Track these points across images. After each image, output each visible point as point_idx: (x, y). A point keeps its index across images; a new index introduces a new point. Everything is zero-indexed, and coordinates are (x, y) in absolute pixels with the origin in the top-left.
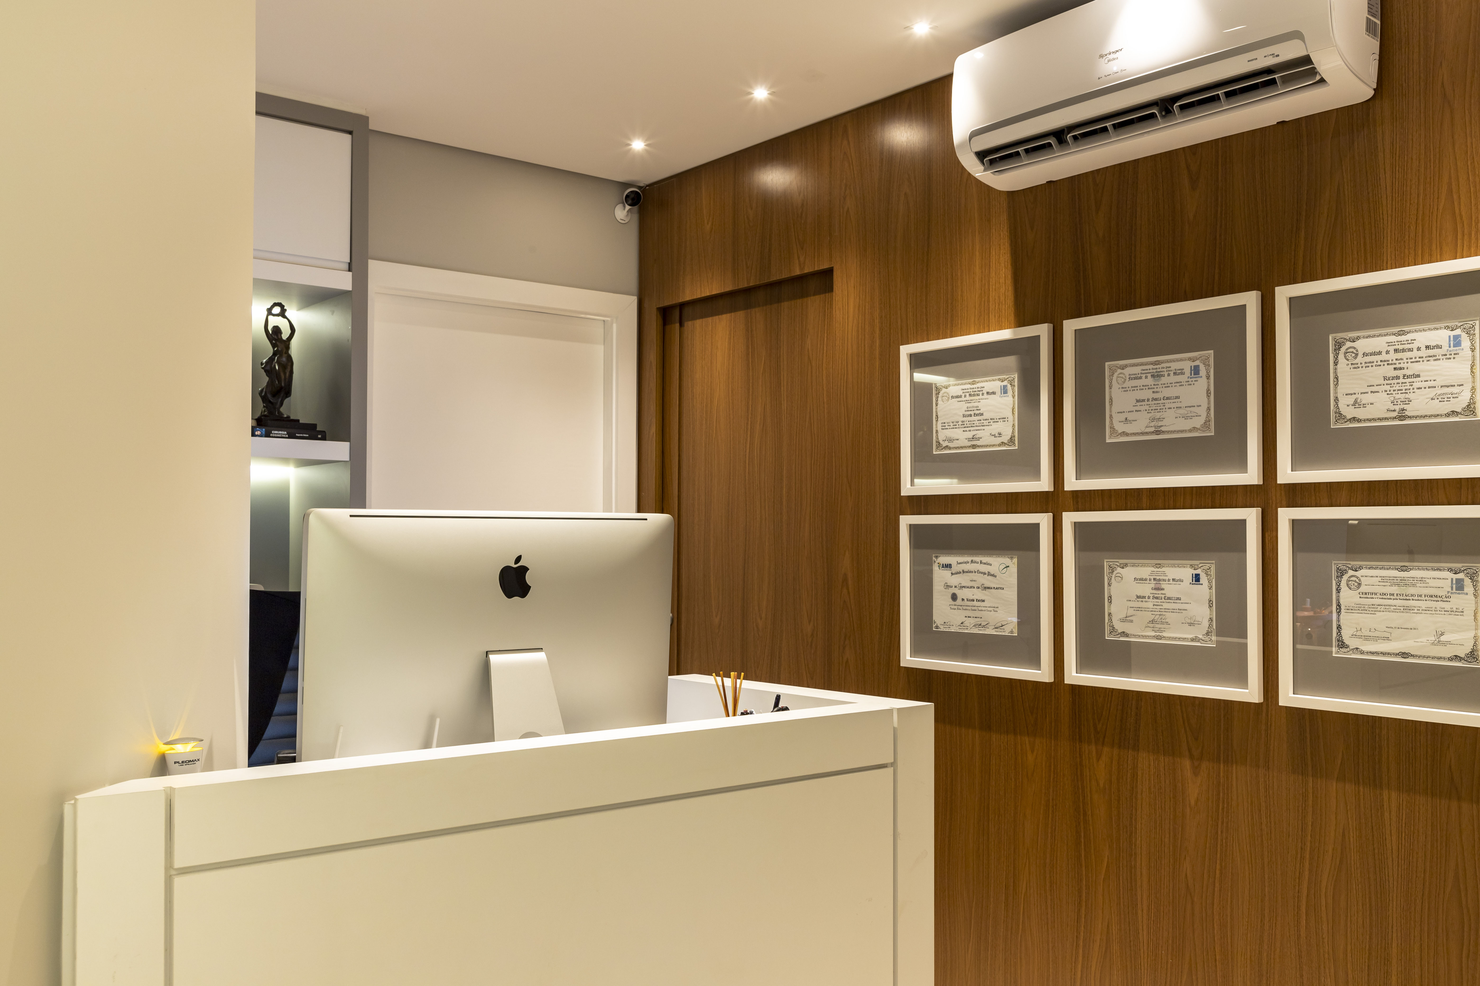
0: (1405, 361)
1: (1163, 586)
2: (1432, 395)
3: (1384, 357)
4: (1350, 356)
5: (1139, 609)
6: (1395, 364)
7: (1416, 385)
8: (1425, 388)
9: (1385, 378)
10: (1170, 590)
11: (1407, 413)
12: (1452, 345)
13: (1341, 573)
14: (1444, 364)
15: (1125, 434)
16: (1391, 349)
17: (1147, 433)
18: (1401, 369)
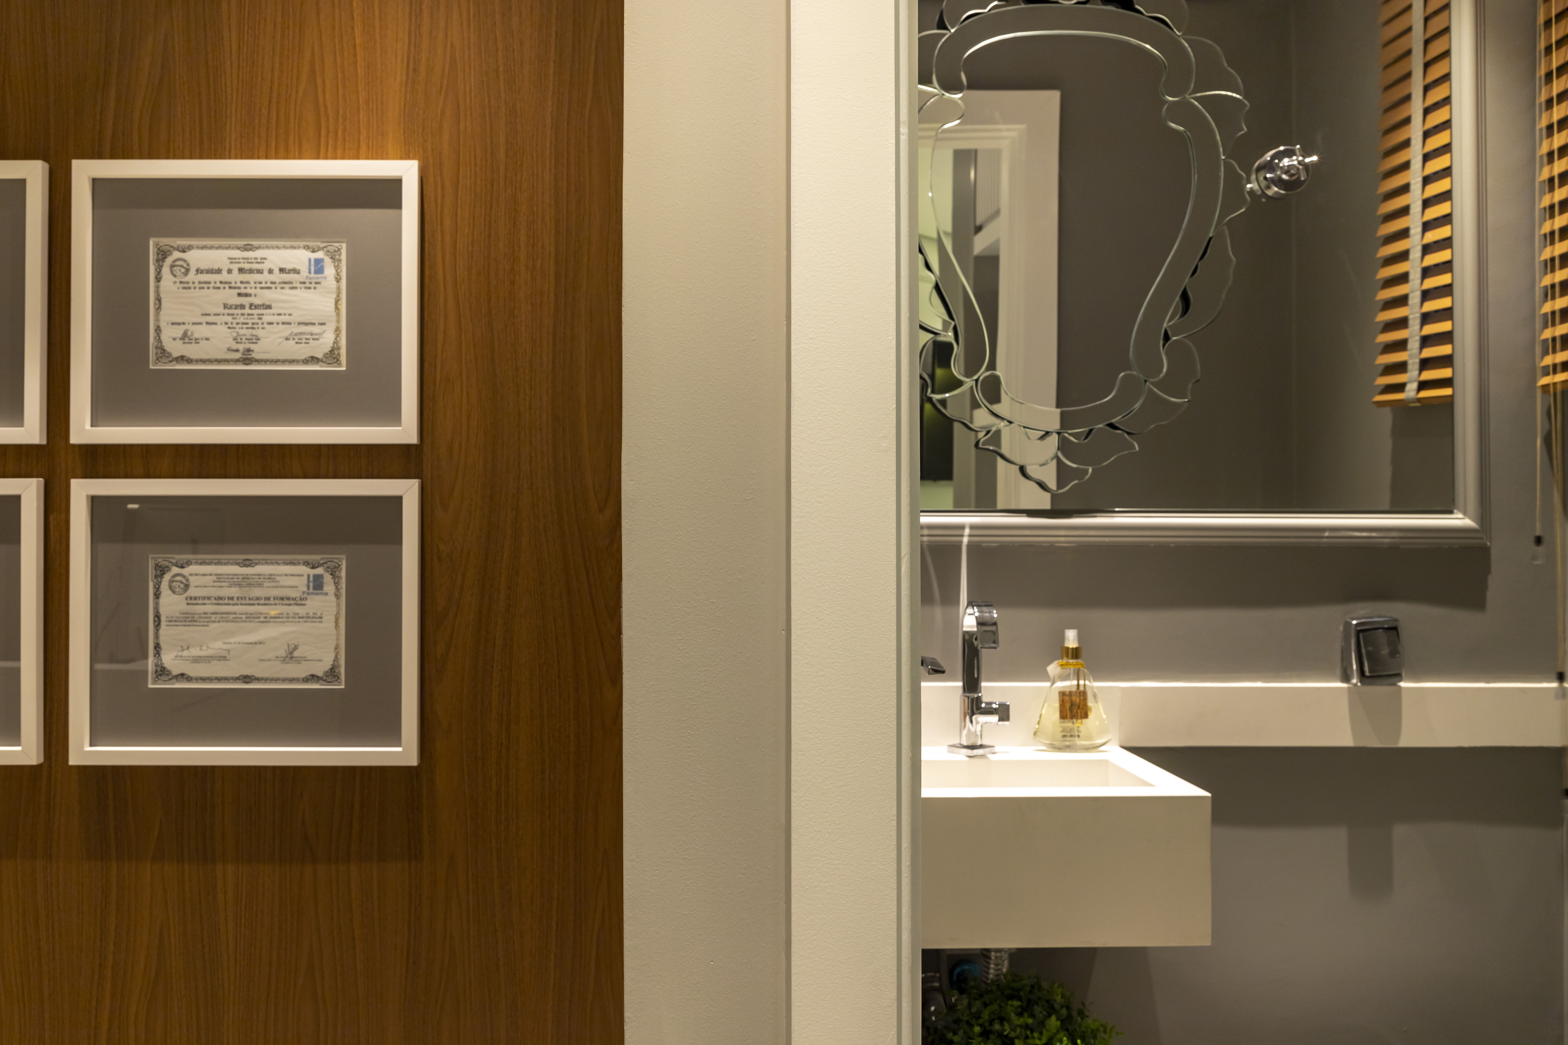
0: (253, 285)
2: (287, 334)
3: (224, 276)
4: (178, 271)
6: (239, 288)
7: (266, 319)
8: (278, 324)
9: (225, 306)
11: (254, 355)
12: (312, 270)
13: (161, 571)
14: (301, 294)
16: (235, 267)
18: (247, 295)
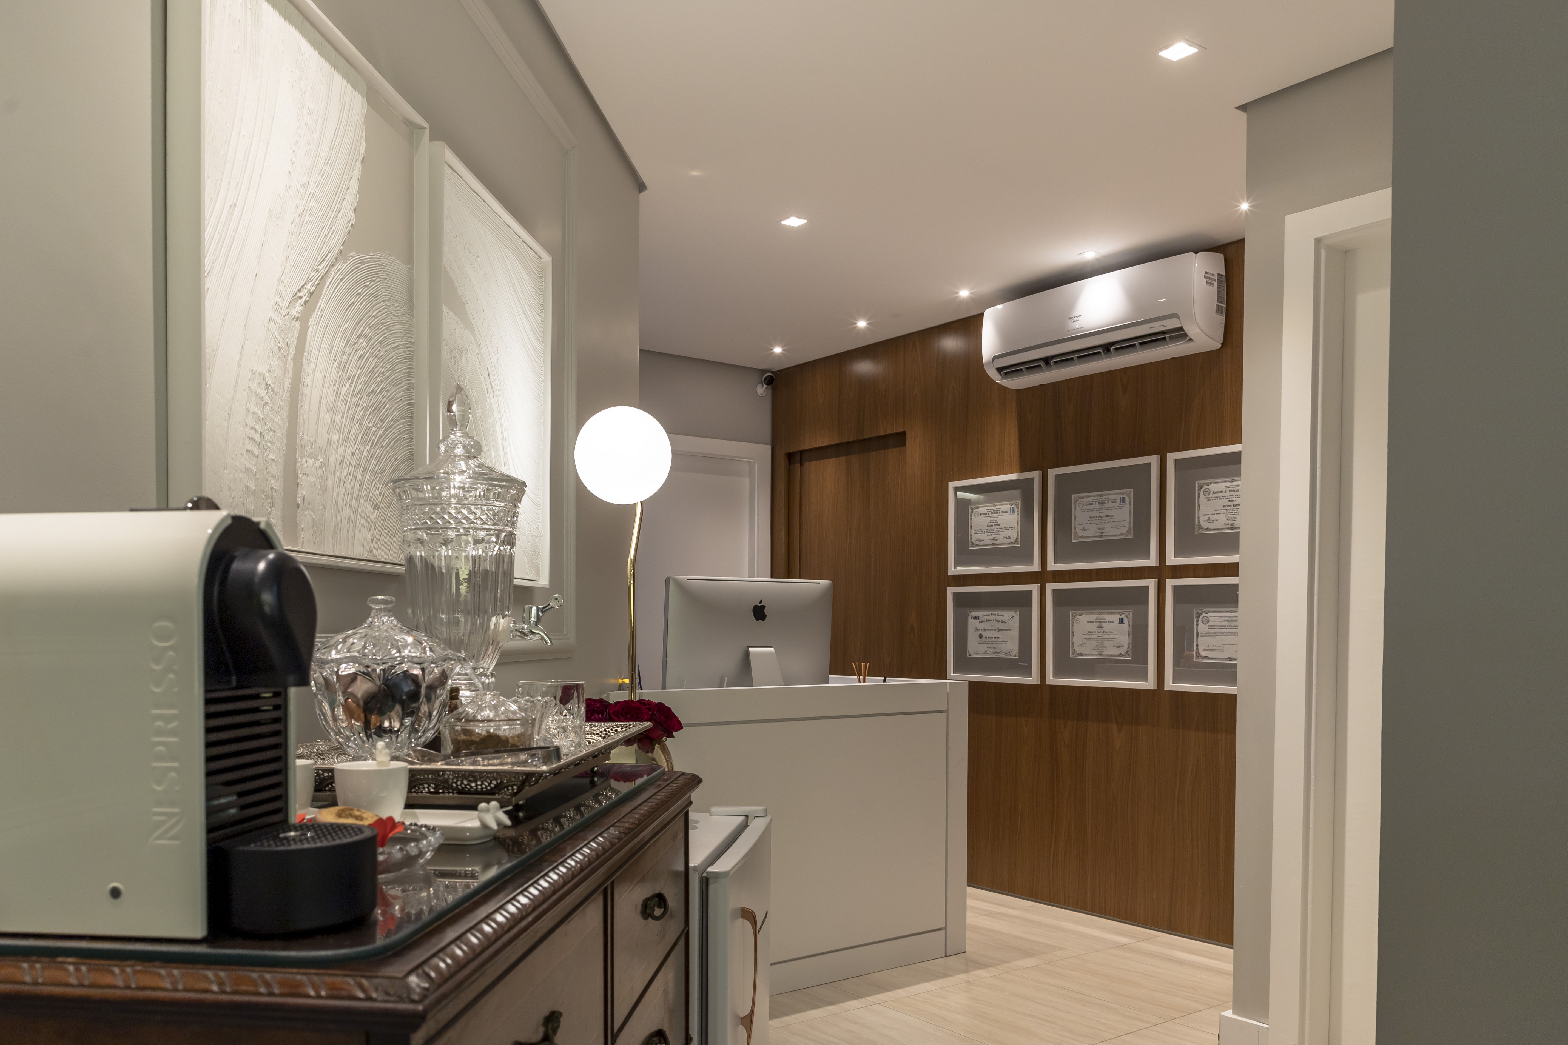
0: (1234, 496)
1: (1103, 625)
3: (1224, 494)
4: (1206, 493)
5: (1089, 639)
6: (1229, 498)
7: (1239, 510)
9: (1224, 506)
10: (1107, 627)
11: (1234, 526)
13: (1199, 615)
15: (1083, 537)
16: (1227, 490)
17: (1095, 537)
18: (1232, 501)
